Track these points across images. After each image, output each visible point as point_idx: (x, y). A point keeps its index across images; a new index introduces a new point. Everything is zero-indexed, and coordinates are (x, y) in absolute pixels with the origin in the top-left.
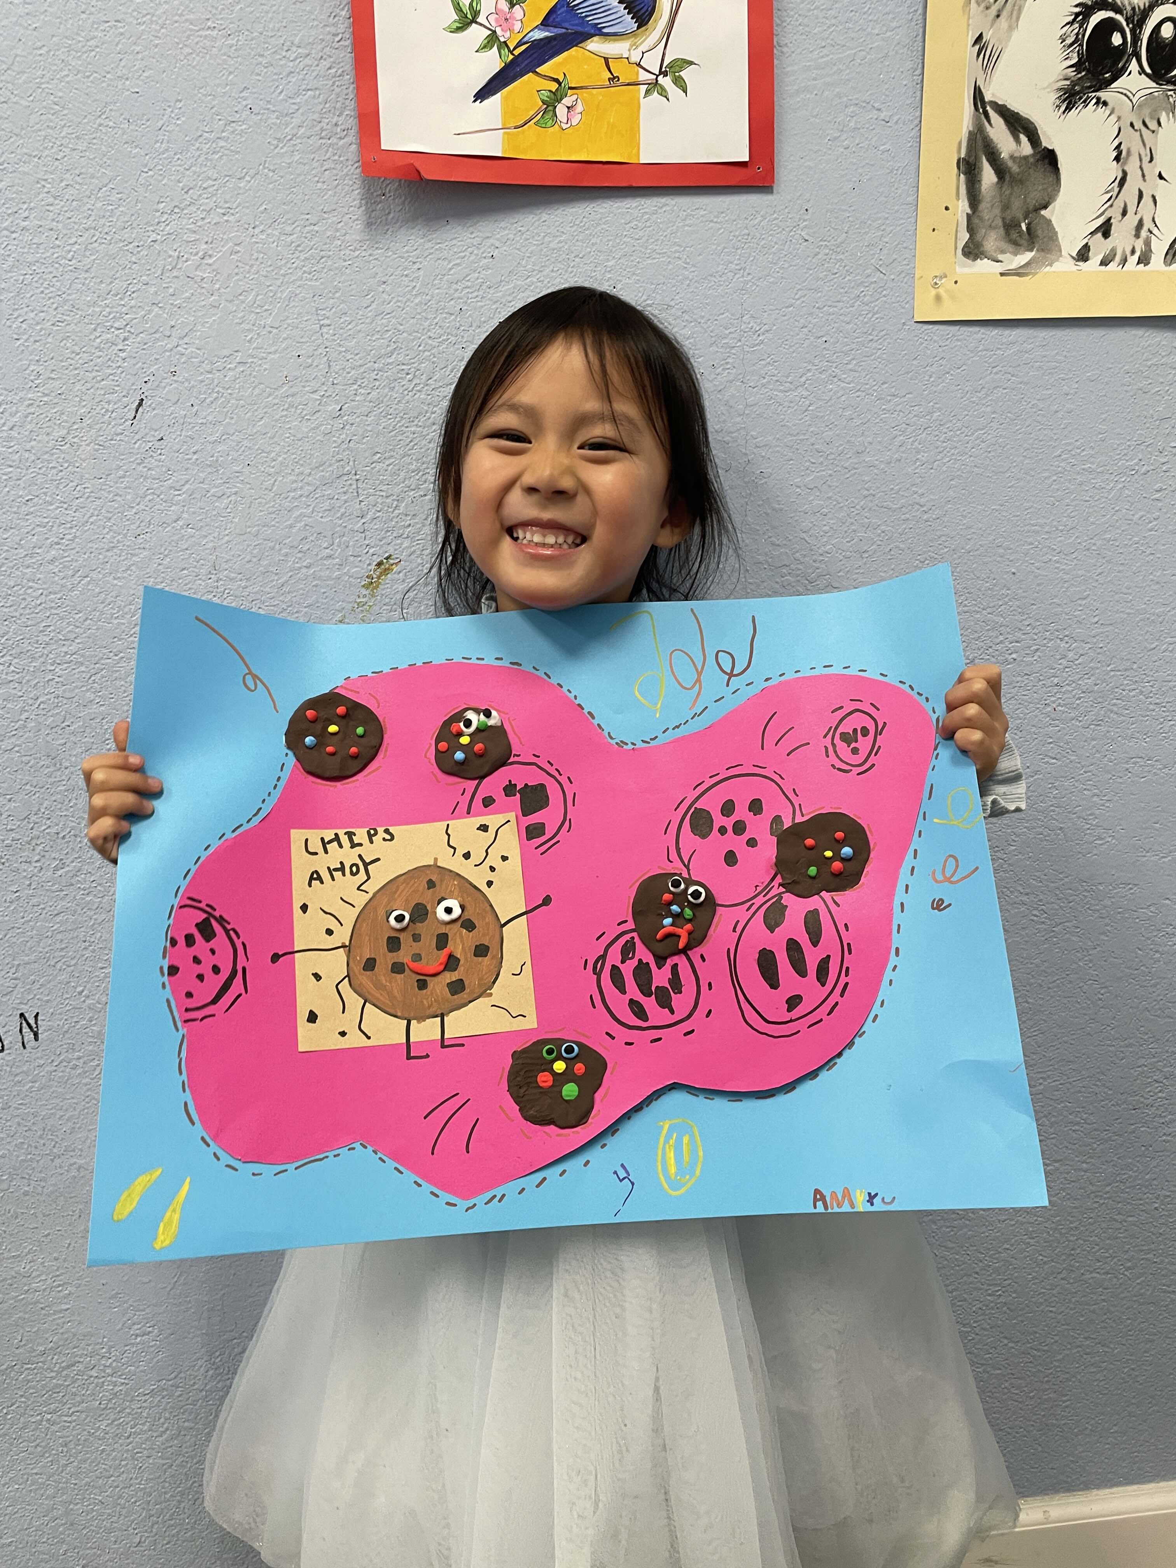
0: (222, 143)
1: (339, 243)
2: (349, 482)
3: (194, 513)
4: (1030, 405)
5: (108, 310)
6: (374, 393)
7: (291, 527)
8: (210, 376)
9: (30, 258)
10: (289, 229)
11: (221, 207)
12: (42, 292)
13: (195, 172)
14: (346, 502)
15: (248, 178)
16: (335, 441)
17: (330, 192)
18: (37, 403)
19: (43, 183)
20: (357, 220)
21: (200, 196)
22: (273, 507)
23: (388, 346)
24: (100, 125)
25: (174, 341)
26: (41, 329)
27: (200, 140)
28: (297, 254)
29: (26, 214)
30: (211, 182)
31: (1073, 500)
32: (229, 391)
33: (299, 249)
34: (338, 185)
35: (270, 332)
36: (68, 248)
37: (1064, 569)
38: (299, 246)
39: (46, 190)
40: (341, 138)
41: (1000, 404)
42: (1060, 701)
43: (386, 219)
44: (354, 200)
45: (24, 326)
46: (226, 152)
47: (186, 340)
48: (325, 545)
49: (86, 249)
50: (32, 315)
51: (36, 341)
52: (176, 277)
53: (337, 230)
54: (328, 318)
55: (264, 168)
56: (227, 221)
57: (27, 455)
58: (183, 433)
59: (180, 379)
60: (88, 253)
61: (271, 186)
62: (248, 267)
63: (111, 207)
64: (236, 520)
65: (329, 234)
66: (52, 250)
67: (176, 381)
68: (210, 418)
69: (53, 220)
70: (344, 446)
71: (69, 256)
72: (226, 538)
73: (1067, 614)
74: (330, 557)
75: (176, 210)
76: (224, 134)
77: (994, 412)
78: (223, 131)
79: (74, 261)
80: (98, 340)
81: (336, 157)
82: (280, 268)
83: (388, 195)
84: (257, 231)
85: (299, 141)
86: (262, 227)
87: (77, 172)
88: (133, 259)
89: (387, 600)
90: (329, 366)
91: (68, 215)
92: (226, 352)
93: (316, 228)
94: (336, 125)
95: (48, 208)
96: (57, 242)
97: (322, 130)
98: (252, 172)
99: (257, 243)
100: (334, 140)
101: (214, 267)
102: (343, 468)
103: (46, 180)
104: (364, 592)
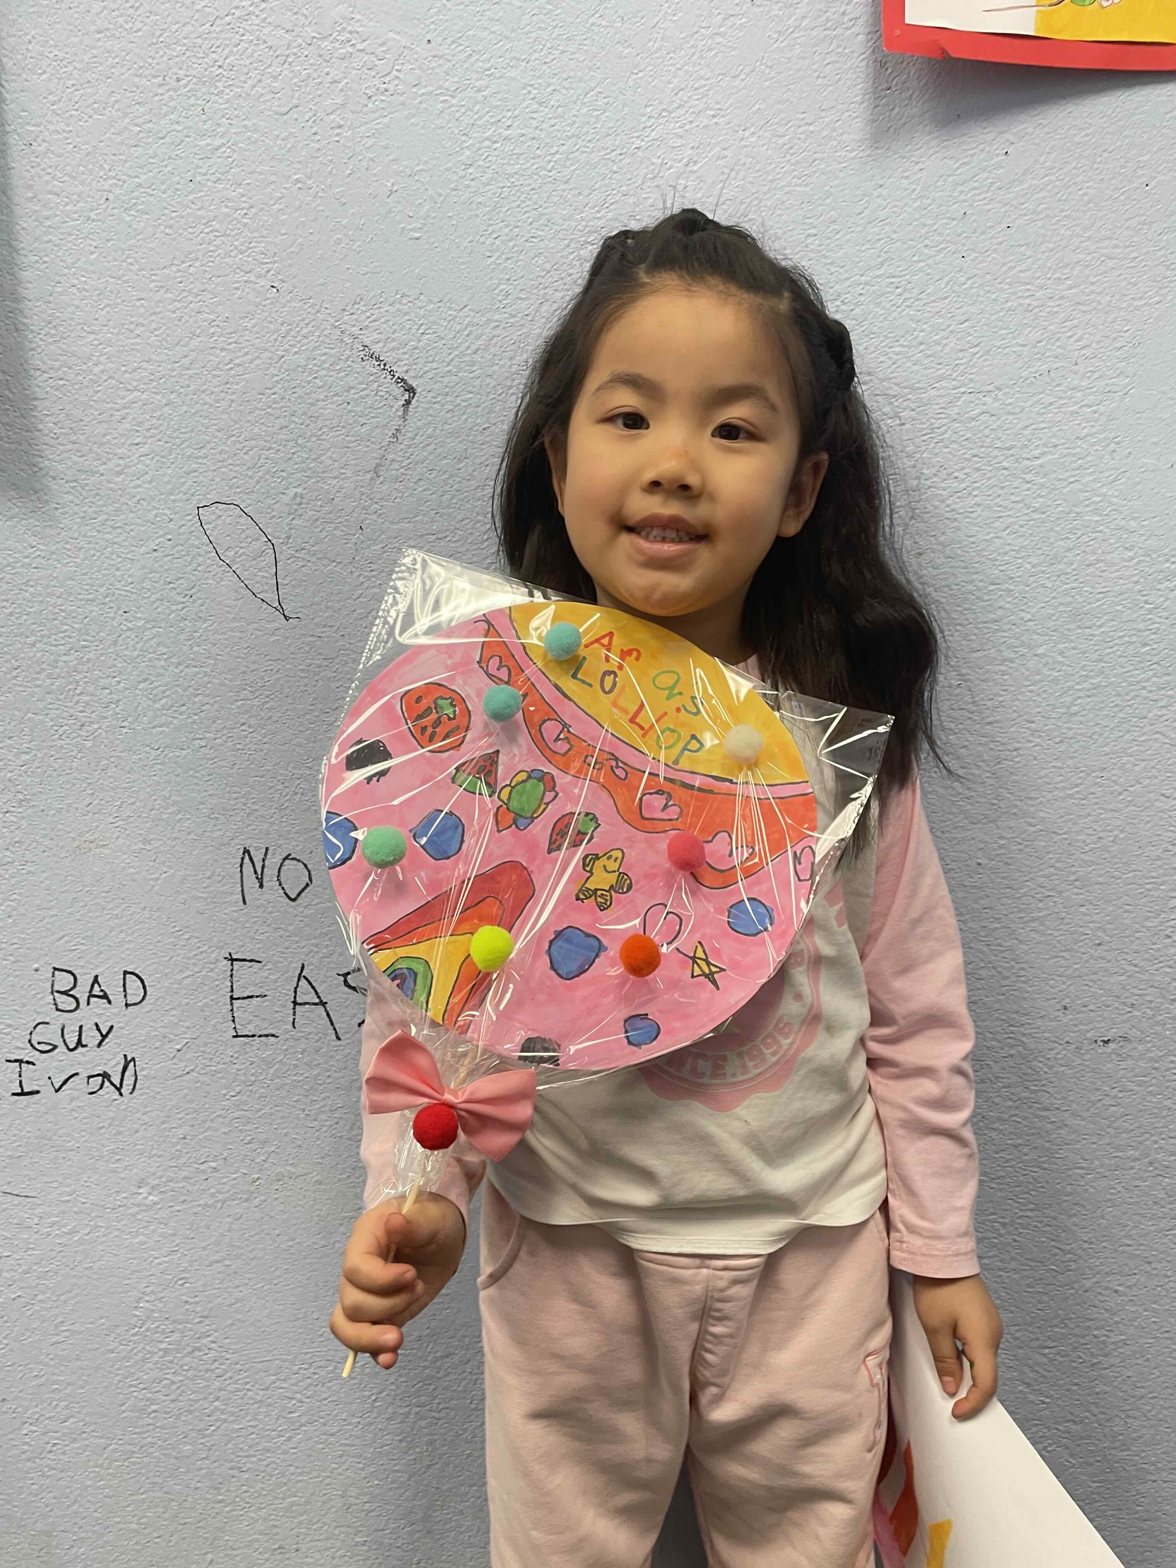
0: (718, 39)
5: (584, 223)
9: (510, 170)
12: (519, 206)
13: (687, 72)
18: (503, 325)
19: (530, 88)
20: (857, 117)
24: (593, 25)
26: (515, 245)
27: (696, 36)
29: (509, 123)
36: (549, 158)
39: (531, 96)
40: (847, 29)
45: (497, 242)
46: (722, 49)
49: (567, 159)
50: (506, 230)
51: (508, 259)
55: (762, 64)
57: (488, 380)
60: (568, 163)
63: (596, 113)
66: (532, 161)
69: (536, 128)
71: (550, 167)
76: (722, 29)
78: (720, 26)
79: (553, 172)
80: (571, 257)
81: (840, 50)
87: (565, 76)
88: (615, 168)
91: (553, 122)
94: (844, 14)
95: (533, 115)
96: (538, 152)
97: (828, 20)
100: (839, 31)
103: (532, 85)
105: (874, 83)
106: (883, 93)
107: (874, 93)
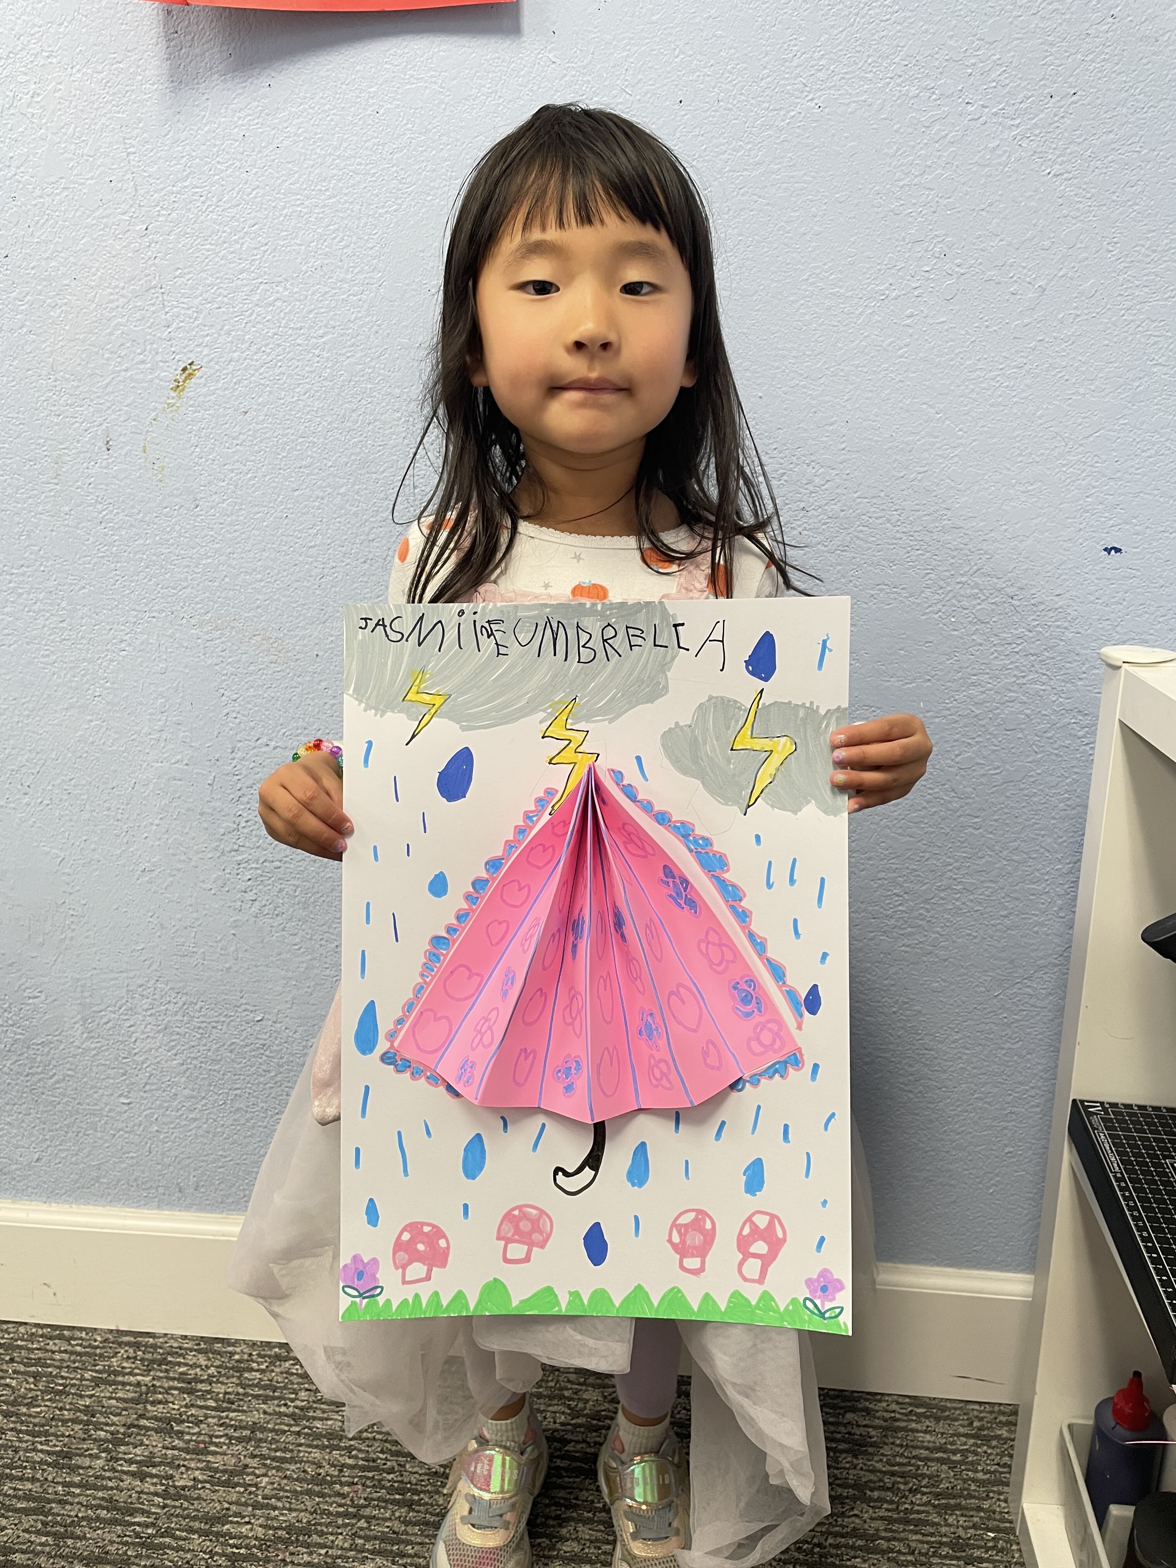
2: (156, 295)
3: (35, 321)
4: (777, 227)
6: (174, 214)
7: (111, 334)
8: (42, 200)
10: (100, 68)
11: (45, 51)
14: (154, 312)
15: (66, 24)
16: (143, 258)
17: (132, 33)
22: (95, 316)
23: (184, 171)
25: (13, 170)
28: (107, 89)
30: (37, 29)
31: (820, 325)
32: (57, 213)
33: (109, 85)
34: (138, 25)
35: (87, 160)
38: (108, 82)
41: (748, 226)
43: (179, 55)
44: (152, 38)
47: (22, 169)
48: (139, 351)
52: (13, 114)
53: (139, 66)
54: (134, 147)
56: (51, 63)
58: (23, 251)
59: (19, 203)
62: (67, 103)
64: (67, 328)
65: (132, 70)
67: (16, 206)
68: (43, 238)
70: (150, 262)
72: (61, 343)
73: (814, 439)
74: (143, 362)
75: (11, 55)
77: (741, 235)
82: (93, 103)
83: (179, 33)
84: (75, 70)
86: (78, 67)
89: (192, 402)
90: (136, 190)
92: (52, 179)
93: (121, 65)
98: (69, 18)
99: (75, 81)
101: (42, 104)
102: (150, 281)
104: (173, 394)
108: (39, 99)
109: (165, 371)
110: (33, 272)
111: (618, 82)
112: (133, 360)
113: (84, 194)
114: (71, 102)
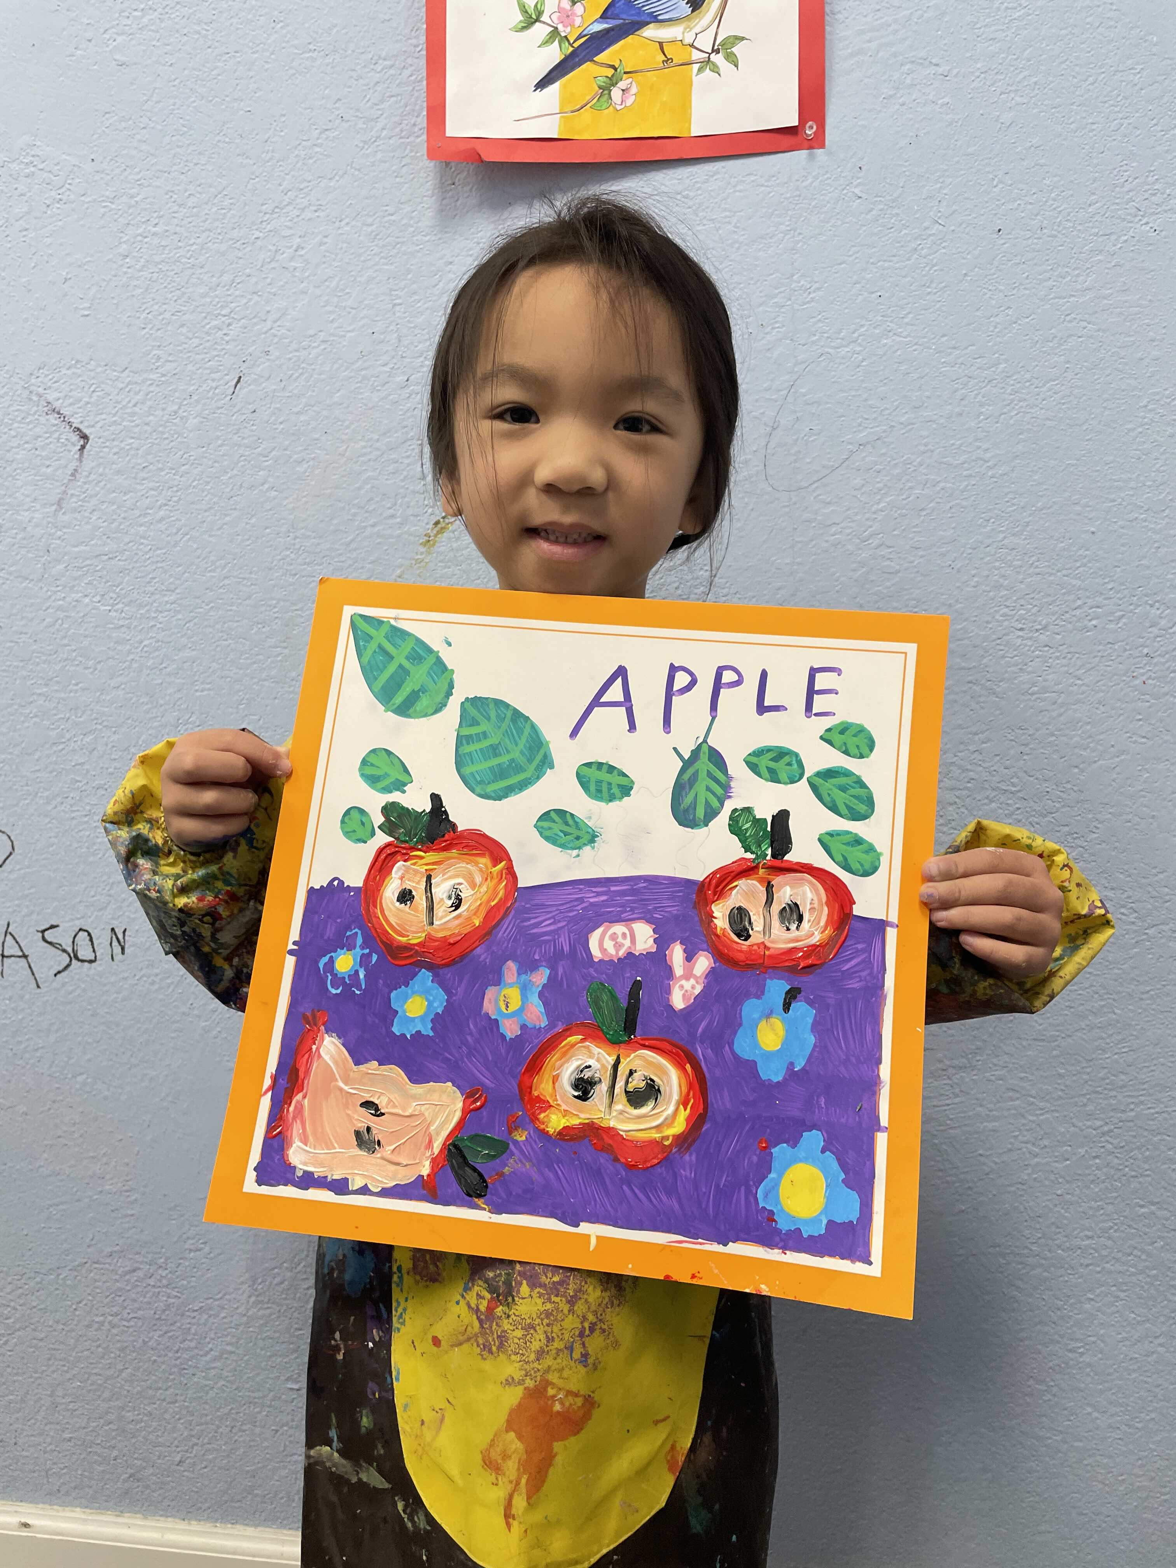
0: (317, 149)
1: (412, 229)
2: (412, 447)
3: (278, 477)
5: (217, 300)
7: (360, 488)
8: (298, 354)
9: (157, 259)
10: (370, 220)
11: (314, 205)
12: (165, 287)
13: (293, 176)
14: (408, 465)
15: (337, 178)
16: (401, 410)
17: (406, 186)
18: (157, 383)
19: (171, 194)
20: (429, 208)
21: (296, 196)
22: (345, 470)
24: (219, 141)
25: (269, 324)
26: (163, 319)
27: (300, 147)
28: (376, 242)
29: (156, 221)
30: (306, 184)
32: (313, 367)
33: (378, 237)
34: (414, 178)
35: (349, 313)
36: (188, 248)
37: (1152, 529)
38: (377, 235)
39: (173, 200)
40: (418, 137)
41: (1075, 353)
42: (1150, 673)
43: (455, 206)
44: (427, 190)
45: (149, 316)
46: (320, 157)
47: (278, 323)
48: (389, 505)
49: (202, 249)
50: (156, 307)
51: (159, 329)
52: (274, 268)
53: (412, 218)
54: (400, 298)
55: (352, 168)
56: (318, 217)
57: (146, 428)
58: (273, 405)
59: (272, 357)
60: (204, 251)
61: (356, 184)
62: (333, 256)
63: (224, 211)
64: (313, 483)
65: (404, 222)
66: (175, 251)
67: (269, 360)
68: (296, 392)
69: (177, 225)
70: (409, 414)
71: (188, 256)
72: (304, 499)
73: (1158, 577)
74: (393, 516)
75: (276, 210)
76: (319, 141)
77: (1068, 362)
78: (318, 139)
79: (192, 259)
80: (208, 327)
81: (413, 154)
82: (361, 255)
83: (457, 184)
84: (343, 223)
85: (382, 142)
86: (347, 220)
87: (198, 183)
88: (240, 255)
89: (442, 558)
90: (400, 341)
91: (190, 220)
92: (312, 332)
93: (393, 218)
94: (414, 125)
95: (174, 215)
96: (180, 244)
97: (402, 131)
98: (341, 173)
99: (342, 234)
100: (411, 139)
101: (305, 258)
102: (407, 433)
103: (173, 191)
104: (422, 549)
105: (441, 180)
106: (449, 188)
107: (442, 188)
108: (302, 252)
109: (415, 526)
110: (282, 426)
111: (931, 214)
112: (381, 514)
113: (344, 346)
114: (336, 255)
